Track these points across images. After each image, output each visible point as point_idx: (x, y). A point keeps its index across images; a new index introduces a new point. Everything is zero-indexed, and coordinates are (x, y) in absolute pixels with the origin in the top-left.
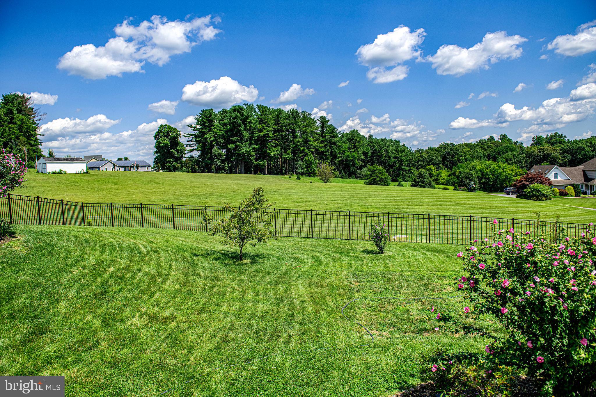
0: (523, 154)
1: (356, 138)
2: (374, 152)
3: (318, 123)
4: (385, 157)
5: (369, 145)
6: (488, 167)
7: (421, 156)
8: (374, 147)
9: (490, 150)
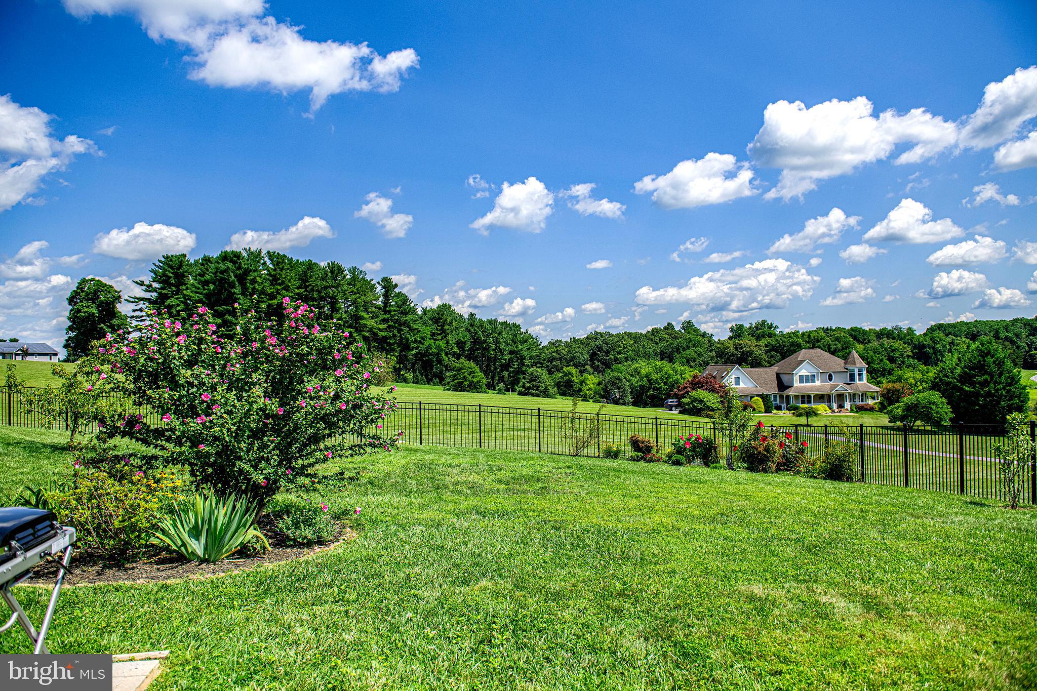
0: (711, 351)
1: (445, 317)
2: (476, 341)
3: (379, 289)
4: (494, 350)
5: (468, 330)
6: (658, 370)
7: (557, 352)
8: (476, 333)
9: (662, 344)
